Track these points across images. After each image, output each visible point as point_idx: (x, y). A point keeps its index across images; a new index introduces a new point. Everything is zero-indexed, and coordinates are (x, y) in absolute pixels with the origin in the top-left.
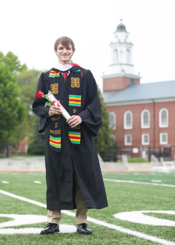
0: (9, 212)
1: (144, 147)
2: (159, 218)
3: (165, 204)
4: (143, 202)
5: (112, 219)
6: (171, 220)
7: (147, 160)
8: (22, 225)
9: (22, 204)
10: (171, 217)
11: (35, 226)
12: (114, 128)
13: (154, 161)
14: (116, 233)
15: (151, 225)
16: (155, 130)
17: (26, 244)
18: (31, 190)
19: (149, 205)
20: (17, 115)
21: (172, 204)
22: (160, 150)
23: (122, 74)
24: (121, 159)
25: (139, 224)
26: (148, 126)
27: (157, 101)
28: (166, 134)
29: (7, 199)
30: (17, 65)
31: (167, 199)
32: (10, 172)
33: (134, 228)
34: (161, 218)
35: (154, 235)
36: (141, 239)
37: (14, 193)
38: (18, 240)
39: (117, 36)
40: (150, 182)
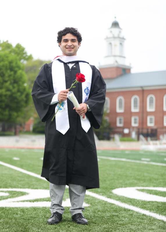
0: (23, 187)
1: (133, 128)
2: (150, 194)
3: (155, 181)
4: (136, 179)
5: (111, 194)
6: (160, 196)
7: (136, 139)
8: (36, 199)
9: (34, 180)
10: (161, 193)
11: (47, 200)
12: (108, 111)
13: (142, 140)
14: (116, 208)
15: (144, 200)
16: (143, 114)
17: (42, 216)
18: (39, 166)
19: (142, 182)
20: (25, 99)
21: (161, 182)
22: (148, 132)
23: (116, 65)
24: (113, 138)
25: (134, 200)
26: (137, 110)
27: (145, 88)
28: (153, 117)
29: (20, 175)
30: (24, 55)
31: (156, 177)
32: (18, 148)
33: (130, 203)
34: (152, 194)
35: (147, 210)
36: (137, 212)
37: (25, 169)
38: (35, 212)
39: (111, 32)
40: (140, 160)
